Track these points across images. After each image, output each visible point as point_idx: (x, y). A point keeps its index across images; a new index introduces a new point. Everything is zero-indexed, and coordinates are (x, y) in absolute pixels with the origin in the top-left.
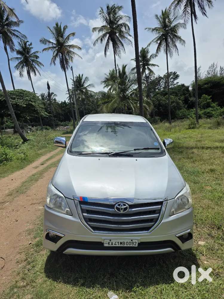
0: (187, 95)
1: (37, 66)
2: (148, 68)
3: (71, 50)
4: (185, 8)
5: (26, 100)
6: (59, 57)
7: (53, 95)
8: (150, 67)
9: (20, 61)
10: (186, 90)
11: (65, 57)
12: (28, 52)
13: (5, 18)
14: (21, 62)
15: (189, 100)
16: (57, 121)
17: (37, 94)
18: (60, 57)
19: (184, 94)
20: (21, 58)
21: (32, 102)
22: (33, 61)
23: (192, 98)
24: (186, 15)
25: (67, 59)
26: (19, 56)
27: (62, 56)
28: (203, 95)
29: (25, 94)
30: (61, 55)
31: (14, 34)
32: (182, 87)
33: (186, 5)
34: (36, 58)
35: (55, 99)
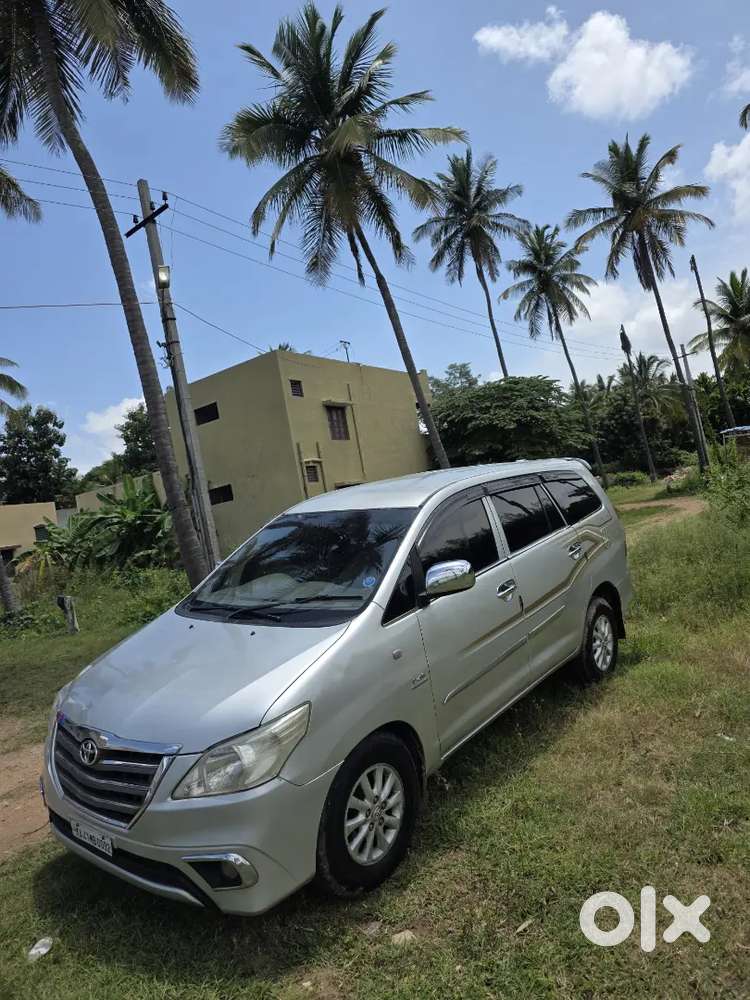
1: (576, 291)
3: (673, 206)
5: (518, 408)
6: (629, 245)
7: (655, 364)
9: (527, 291)
11: (653, 237)
12: (549, 259)
13: (473, 190)
14: (532, 291)
16: (674, 450)
17: (555, 381)
18: (633, 243)
20: (530, 281)
21: (537, 409)
22: (564, 279)
25: (660, 243)
26: (524, 278)
27: (641, 238)
29: (517, 391)
30: (636, 237)
31: (497, 225)
34: (573, 268)
35: (661, 375)
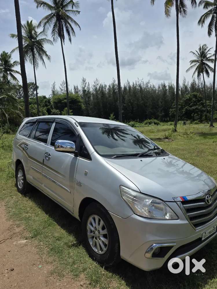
0: (49, 107)
2: (10, 73)
4: (54, 28)
8: (13, 73)
10: (48, 102)
15: (52, 112)
19: (46, 106)
23: (54, 110)
24: (56, 34)
28: (65, 108)
32: (44, 98)
33: (54, 25)
